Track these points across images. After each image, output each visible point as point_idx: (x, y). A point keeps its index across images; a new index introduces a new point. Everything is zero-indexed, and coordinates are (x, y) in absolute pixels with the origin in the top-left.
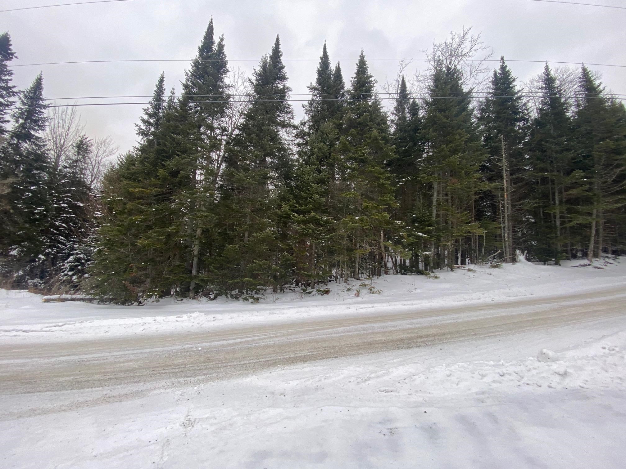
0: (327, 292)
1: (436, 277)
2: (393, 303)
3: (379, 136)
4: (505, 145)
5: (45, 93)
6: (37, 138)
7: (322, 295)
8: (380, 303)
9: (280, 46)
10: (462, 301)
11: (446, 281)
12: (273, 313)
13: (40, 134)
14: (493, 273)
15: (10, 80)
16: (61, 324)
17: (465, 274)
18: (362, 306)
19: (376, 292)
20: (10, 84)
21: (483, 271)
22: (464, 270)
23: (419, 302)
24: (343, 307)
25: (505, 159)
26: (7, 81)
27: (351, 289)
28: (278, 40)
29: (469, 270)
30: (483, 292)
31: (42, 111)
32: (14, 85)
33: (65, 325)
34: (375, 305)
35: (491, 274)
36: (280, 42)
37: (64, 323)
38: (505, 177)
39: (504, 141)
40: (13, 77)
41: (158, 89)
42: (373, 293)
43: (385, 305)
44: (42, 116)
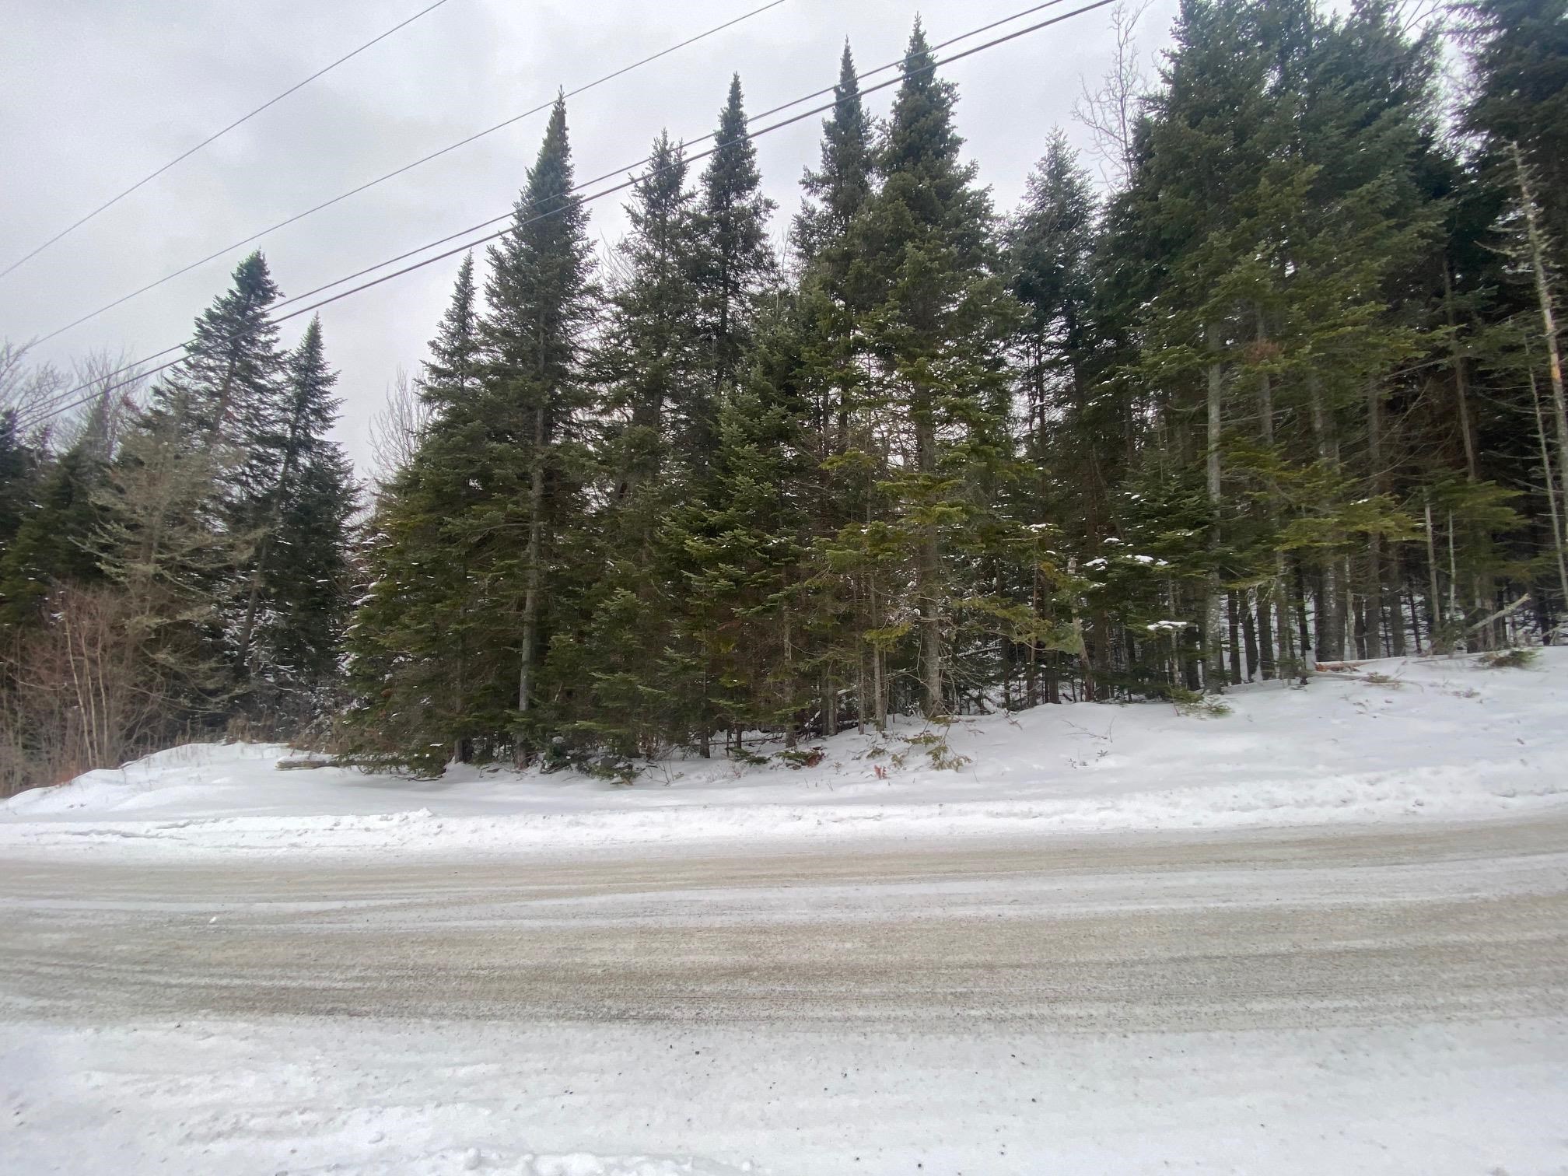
0: (812, 759)
1: (1219, 711)
2: (956, 807)
3: (932, 260)
4: (1531, 177)
5: (326, 355)
6: (322, 444)
7: (796, 768)
8: (909, 803)
9: (743, 101)
10: (1257, 808)
11: (1250, 725)
12: (578, 824)
13: (327, 436)
14: (1485, 692)
15: (276, 341)
16: (181, 823)
17: (1346, 698)
18: (843, 812)
19: (950, 765)
20: (276, 349)
21: (1441, 682)
22: (1352, 679)
23: (1059, 805)
24: (783, 812)
25: (1538, 226)
26: (267, 345)
27: (883, 751)
28: (736, 86)
29: (1375, 680)
30: (1373, 775)
31: (327, 389)
32: (283, 349)
33: (188, 824)
34: (888, 810)
35: (1470, 695)
36: (743, 90)
37: (186, 821)
38: (1546, 299)
39: (1523, 163)
40: (279, 334)
41: (460, 290)
42: (941, 766)
43: (924, 810)
44: (327, 400)
